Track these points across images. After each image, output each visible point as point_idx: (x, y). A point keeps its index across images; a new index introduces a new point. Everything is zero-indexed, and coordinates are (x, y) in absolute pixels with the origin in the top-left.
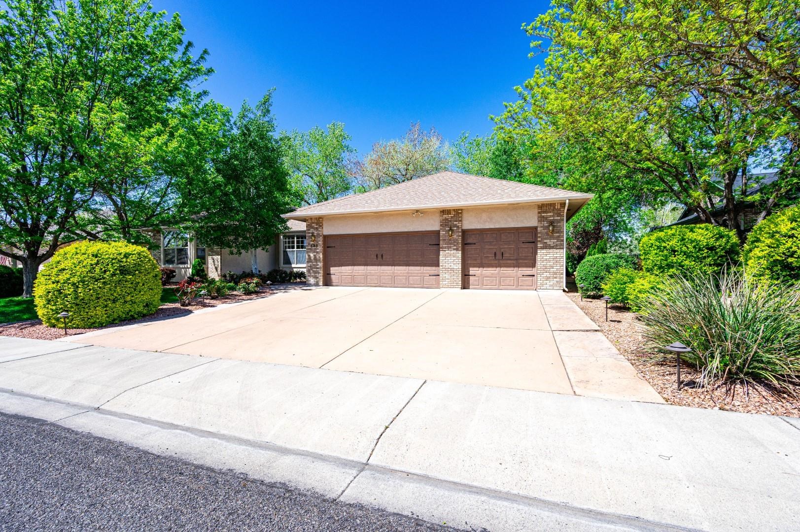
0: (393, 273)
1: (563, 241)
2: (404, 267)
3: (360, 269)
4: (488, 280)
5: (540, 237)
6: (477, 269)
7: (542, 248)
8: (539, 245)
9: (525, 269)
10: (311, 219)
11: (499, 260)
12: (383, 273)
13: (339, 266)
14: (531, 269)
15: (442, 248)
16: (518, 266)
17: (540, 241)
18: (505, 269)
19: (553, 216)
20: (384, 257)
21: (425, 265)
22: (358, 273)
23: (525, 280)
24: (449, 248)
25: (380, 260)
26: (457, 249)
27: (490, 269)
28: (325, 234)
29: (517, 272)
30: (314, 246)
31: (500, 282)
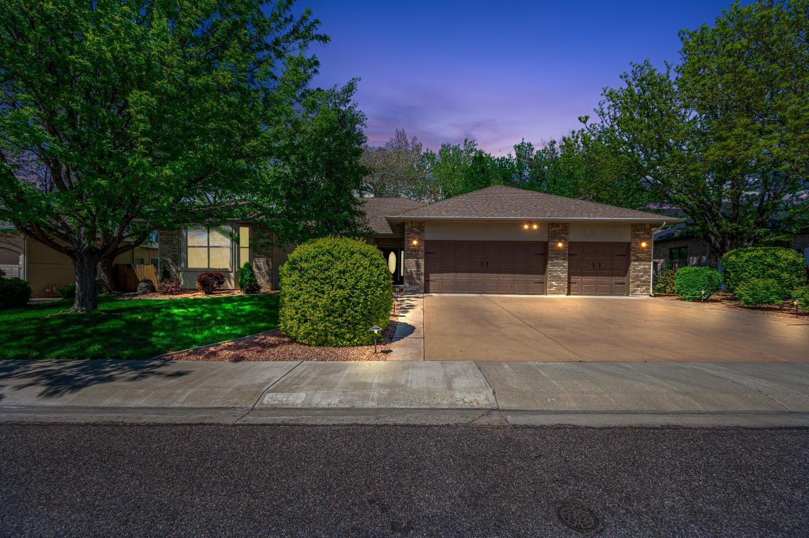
0: (499, 280)
1: (651, 255)
2: (510, 275)
3: (463, 277)
4: (587, 287)
5: (633, 251)
6: (578, 277)
7: (635, 261)
8: (633, 258)
9: (617, 278)
10: (412, 223)
11: (596, 270)
12: (488, 280)
13: (440, 273)
14: (622, 278)
15: (551, 258)
16: (612, 276)
17: (633, 255)
18: (601, 277)
19: (644, 234)
20: (489, 265)
21: (530, 273)
22: (462, 280)
23: (618, 287)
24: (557, 258)
25: (486, 267)
26: (564, 259)
27: (589, 277)
28: (426, 239)
29: (611, 280)
30: (415, 251)
31: (597, 289)
